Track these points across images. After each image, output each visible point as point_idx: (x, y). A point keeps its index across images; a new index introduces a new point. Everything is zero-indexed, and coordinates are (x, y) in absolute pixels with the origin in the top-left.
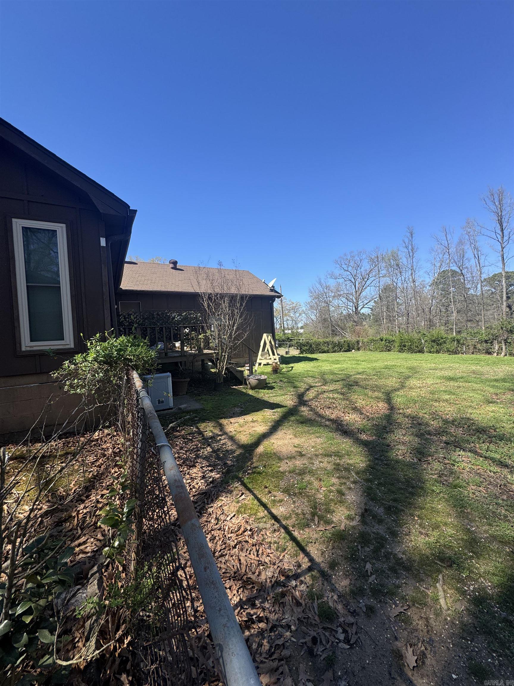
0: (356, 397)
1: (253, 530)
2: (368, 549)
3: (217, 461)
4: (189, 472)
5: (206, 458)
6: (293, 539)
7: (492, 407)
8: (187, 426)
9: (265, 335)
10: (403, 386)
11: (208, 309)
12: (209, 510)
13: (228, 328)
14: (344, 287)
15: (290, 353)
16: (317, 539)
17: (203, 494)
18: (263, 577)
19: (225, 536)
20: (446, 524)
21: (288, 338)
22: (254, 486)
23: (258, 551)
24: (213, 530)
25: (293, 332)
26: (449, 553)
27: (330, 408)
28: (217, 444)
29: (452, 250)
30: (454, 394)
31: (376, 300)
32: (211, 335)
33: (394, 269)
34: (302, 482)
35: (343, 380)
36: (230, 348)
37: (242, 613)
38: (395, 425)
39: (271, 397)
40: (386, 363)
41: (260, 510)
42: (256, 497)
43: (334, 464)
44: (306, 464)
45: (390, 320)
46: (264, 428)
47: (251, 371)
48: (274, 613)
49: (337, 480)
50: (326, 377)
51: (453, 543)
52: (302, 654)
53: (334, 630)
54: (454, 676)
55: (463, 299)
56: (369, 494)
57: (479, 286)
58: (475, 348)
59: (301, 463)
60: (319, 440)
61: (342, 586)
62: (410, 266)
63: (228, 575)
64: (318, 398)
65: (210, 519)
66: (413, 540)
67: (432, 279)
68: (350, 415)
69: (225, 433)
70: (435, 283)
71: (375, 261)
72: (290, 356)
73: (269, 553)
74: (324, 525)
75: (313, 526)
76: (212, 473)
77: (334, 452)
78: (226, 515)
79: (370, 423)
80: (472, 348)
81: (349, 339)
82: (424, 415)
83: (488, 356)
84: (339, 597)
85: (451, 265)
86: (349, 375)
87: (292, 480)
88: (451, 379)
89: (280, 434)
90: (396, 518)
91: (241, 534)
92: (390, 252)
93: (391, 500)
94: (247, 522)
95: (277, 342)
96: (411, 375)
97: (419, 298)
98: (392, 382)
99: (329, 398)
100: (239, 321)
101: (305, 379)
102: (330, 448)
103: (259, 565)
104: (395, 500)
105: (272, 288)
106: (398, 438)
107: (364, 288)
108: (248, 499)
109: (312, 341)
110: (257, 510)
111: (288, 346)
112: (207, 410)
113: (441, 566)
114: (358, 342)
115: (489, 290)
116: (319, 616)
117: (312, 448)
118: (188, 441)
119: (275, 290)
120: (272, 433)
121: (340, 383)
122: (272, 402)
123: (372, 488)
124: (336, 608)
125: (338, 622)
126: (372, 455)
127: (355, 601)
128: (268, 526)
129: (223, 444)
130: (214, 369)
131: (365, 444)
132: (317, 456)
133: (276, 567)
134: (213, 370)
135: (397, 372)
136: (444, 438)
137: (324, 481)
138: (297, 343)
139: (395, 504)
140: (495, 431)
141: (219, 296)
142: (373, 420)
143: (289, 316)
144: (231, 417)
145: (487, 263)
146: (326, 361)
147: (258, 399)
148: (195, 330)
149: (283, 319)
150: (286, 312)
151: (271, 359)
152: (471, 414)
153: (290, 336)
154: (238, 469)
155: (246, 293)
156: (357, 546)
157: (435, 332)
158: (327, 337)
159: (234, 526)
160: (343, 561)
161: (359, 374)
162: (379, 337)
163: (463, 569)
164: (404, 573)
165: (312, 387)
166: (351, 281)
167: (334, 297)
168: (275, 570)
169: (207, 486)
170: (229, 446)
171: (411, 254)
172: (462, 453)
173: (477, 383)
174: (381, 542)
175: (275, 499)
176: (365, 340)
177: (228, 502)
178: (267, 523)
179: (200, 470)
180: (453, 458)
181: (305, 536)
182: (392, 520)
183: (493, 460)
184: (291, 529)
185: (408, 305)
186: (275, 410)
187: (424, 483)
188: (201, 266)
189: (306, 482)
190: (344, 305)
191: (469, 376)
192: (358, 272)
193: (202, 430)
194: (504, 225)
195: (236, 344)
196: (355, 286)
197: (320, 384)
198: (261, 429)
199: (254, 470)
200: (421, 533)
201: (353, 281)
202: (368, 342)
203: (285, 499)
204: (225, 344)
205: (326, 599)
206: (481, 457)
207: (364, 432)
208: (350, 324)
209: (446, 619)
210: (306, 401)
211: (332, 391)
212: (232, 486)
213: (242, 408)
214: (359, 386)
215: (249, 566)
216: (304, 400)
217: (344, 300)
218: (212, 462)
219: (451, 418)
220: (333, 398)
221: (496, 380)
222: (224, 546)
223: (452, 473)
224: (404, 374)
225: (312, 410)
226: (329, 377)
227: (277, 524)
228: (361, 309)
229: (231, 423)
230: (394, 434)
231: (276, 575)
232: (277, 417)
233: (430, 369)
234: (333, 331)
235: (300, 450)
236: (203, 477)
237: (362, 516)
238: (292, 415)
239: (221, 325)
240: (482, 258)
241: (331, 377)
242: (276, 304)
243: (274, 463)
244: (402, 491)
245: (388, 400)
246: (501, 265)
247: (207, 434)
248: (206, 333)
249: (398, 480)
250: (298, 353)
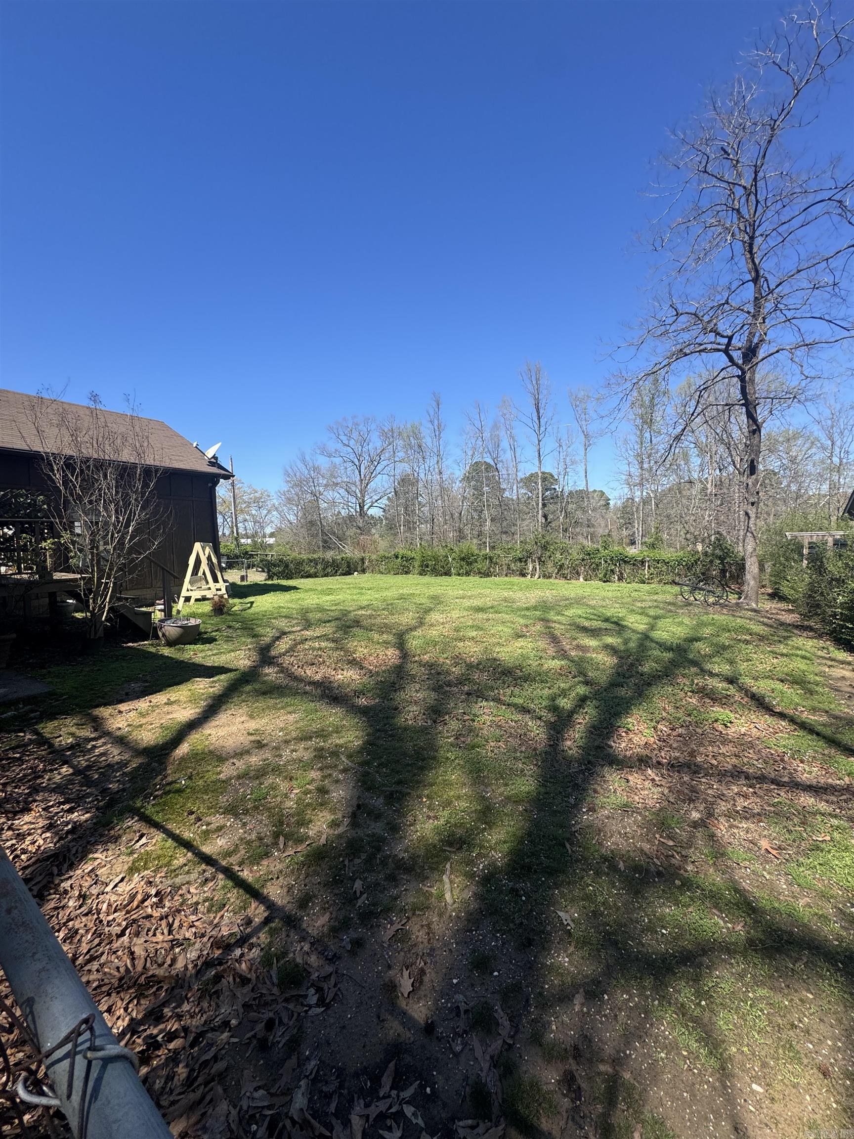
0: (355, 644)
1: (163, 893)
2: (359, 861)
3: (84, 788)
4: (13, 824)
5: (58, 789)
6: (241, 884)
7: (521, 642)
8: (9, 732)
9: (197, 546)
10: (421, 623)
11: (66, 489)
12: (62, 885)
13: (116, 528)
14: (343, 472)
15: (249, 579)
16: (281, 872)
17: (48, 858)
18: (180, 964)
19: (101, 921)
20: (459, 798)
21: (246, 553)
22: (166, 817)
23: (170, 926)
24: (72, 920)
25: (255, 543)
26: (460, 832)
27: (314, 664)
28: (86, 757)
29: (487, 435)
30: (482, 629)
31: (390, 495)
32: (73, 543)
33: (415, 451)
34: (260, 789)
35: (337, 619)
36: (120, 569)
37: (134, 1041)
38: (407, 679)
39: (210, 656)
40: (401, 591)
41: (178, 855)
42: (171, 835)
43: (315, 750)
44: (268, 759)
45: (410, 528)
46: (192, 711)
47: (168, 613)
48: (200, 1015)
49: (318, 773)
50: (310, 615)
51: (466, 819)
52: (247, 1055)
53: (302, 996)
54: (455, 981)
55: (497, 503)
56: (364, 783)
57: (515, 487)
58: (509, 568)
59: (260, 758)
60: (291, 718)
61: (318, 927)
62: (435, 450)
63: (104, 989)
64: (294, 651)
65: (66, 900)
66: (419, 829)
67: (463, 472)
68: (345, 673)
69: (108, 734)
70: (467, 479)
71: (389, 436)
72: (248, 583)
73: (193, 922)
74: (294, 846)
75: (276, 854)
76: (73, 813)
77: (316, 732)
78: (103, 883)
79: (373, 680)
80: (505, 568)
81: (349, 555)
82: (445, 660)
83: (522, 579)
84: (312, 944)
85: (485, 455)
86: (346, 610)
87: (241, 790)
88: (479, 610)
89: (222, 718)
90: (398, 806)
91: (137, 907)
92: (409, 426)
93: (394, 783)
94: (151, 882)
95: (224, 560)
96: (433, 606)
97: (446, 498)
98: (407, 619)
99: (314, 649)
100: (139, 515)
101: (273, 621)
102: (311, 726)
103: (172, 948)
104: (399, 782)
105: (213, 460)
106: (410, 696)
107: (373, 475)
108: (154, 842)
109: (288, 557)
110: (171, 856)
111: (245, 565)
112: (63, 695)
113: (450, 852)
114: (363, 560)
115: (526, 494)
116: (279, 986)
117: (280, 732)
118: (9, 763)
119: (219, 464)
120: (208, 717)
121: (333, 624)
122: (210, 665)
123: (369, 773)
124: (307, 963)
125: (309, 982)
126: (372, 726)
127: (336, 940)
128: (193, 876)
129: (102, 755)
130: (82, 612)
131: (364, 711)
132: (287, 742)
133: (205, 939)
134: (79, 615)
135: (415, 603)
136: (466, 688)
137: (297, 779)
138: (261, 561)
139: (399, 788)
140: (521, 671)
141: (91, 463)
142: (378, 675)
143: (248, 513)
144: (121, 701)
145: (523, 459)
146: (311, 590)
147: (182, 661)
148: (32, 531)
149: (236, 519)
150: (244, 506)
151: (209, 589)
152: (498, 652)
153: (249, 549)
154: (134, 794)
155: (157, 463)
156: (343, 861)
157: (464, 545)
158: (314, 552)
159: (122, 897)
160: (322, 890)
161: (362, 608)
162: (393, 553)
163: (474, 847)
164: (405, 877)
165: (285, 633)
166: (353, 462)
167: (326, 486)
168: (204, 945)
169: (58, 842)
170: (114, 756)
171: (437, 433)
172: (484, 703)
173: (507, 614)
174: (378, 843)
175: (209, 828)
176: (374, 557)
177: (108, 859)
178: (191, 873)
179: (41, 815)
180: (473, 712)
181: (261, 873)
182: (394, 811)
183: (515, 706)
184: (237, 868)
185: (432, 507)
186: (215, 679)
187: (437, 751)
188: (45, 395)
189: (266, 787)
190: (342, 501)
191: (500, 605)
192: (364, 449)
193: (48, 736)
194: (541, 411)
195: (133, 560)
196: (360, 472)
197: (299, 628)
198: (185, 714)
199: (168, 788)
200: (429, 817)
201: (357, 463)
202: (377, 560)
203: (228, 825)
204: (107, 561)
205: (291, 955)
206: (504, 705)
207: (364, 694)
208: (351, 532)
209: (451, 916)
210: (274, 658)
211: (318, 637)
212: (119, 827)
213: (146, 681)
214: (361, 627)
215: (152, 958)
216: (270, 657)
217: (342, 491)
218: (72, 793)
219: (476, 661)
220: (320, 649)
221: (527, 609)
222: (97, 941)
223: (471, 731)
224: (424, 606)
225: (283, 670)
226: (314, 616)
227: (211, 868)
228: (368, 509)
229: (120, 712)
230: (404, 691)
231: (205, 953)
232: (218, 689)
233: (457, 598)
234: (325, 542)
235: (258, 738)
236: (49, 828)
237: (354, 816)
238: (247, 682)
239: (97, 523)
240: (518, 451)
241: (319, 615)
242: (222, 490)
243: (209, 768)
244: (410, 768)
245: (401, 645)
246: (536, 462)
247: (61, 741)
248: (60, 536)
249: (405, 754)
250: (263, 578)
